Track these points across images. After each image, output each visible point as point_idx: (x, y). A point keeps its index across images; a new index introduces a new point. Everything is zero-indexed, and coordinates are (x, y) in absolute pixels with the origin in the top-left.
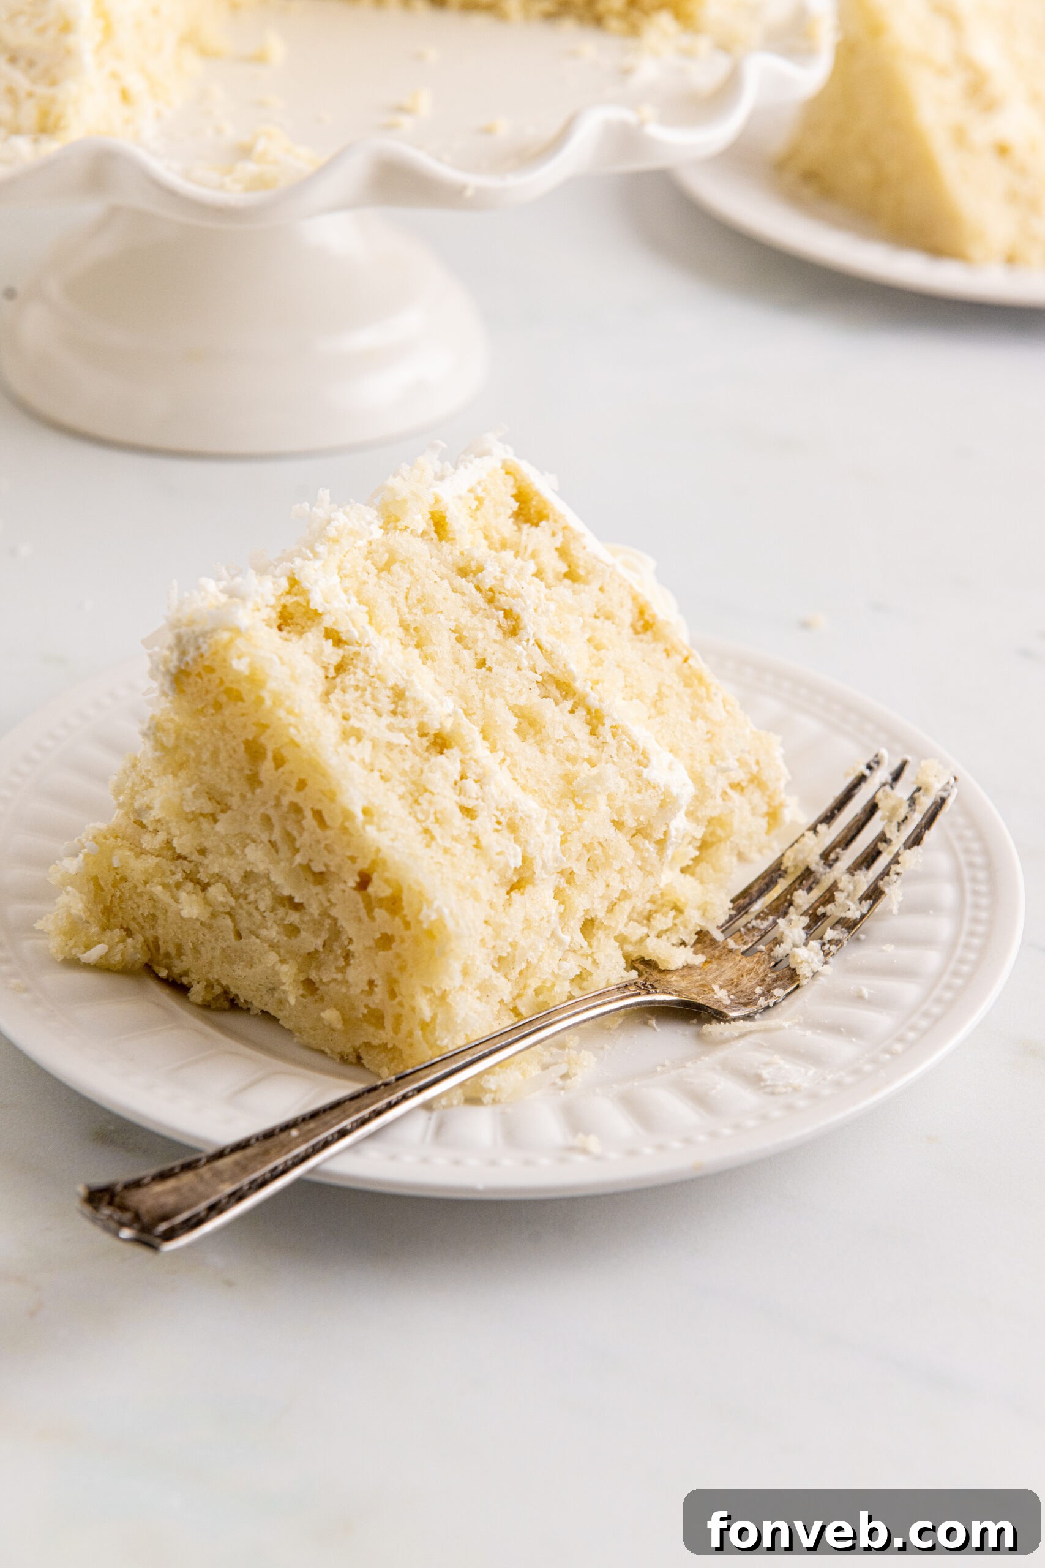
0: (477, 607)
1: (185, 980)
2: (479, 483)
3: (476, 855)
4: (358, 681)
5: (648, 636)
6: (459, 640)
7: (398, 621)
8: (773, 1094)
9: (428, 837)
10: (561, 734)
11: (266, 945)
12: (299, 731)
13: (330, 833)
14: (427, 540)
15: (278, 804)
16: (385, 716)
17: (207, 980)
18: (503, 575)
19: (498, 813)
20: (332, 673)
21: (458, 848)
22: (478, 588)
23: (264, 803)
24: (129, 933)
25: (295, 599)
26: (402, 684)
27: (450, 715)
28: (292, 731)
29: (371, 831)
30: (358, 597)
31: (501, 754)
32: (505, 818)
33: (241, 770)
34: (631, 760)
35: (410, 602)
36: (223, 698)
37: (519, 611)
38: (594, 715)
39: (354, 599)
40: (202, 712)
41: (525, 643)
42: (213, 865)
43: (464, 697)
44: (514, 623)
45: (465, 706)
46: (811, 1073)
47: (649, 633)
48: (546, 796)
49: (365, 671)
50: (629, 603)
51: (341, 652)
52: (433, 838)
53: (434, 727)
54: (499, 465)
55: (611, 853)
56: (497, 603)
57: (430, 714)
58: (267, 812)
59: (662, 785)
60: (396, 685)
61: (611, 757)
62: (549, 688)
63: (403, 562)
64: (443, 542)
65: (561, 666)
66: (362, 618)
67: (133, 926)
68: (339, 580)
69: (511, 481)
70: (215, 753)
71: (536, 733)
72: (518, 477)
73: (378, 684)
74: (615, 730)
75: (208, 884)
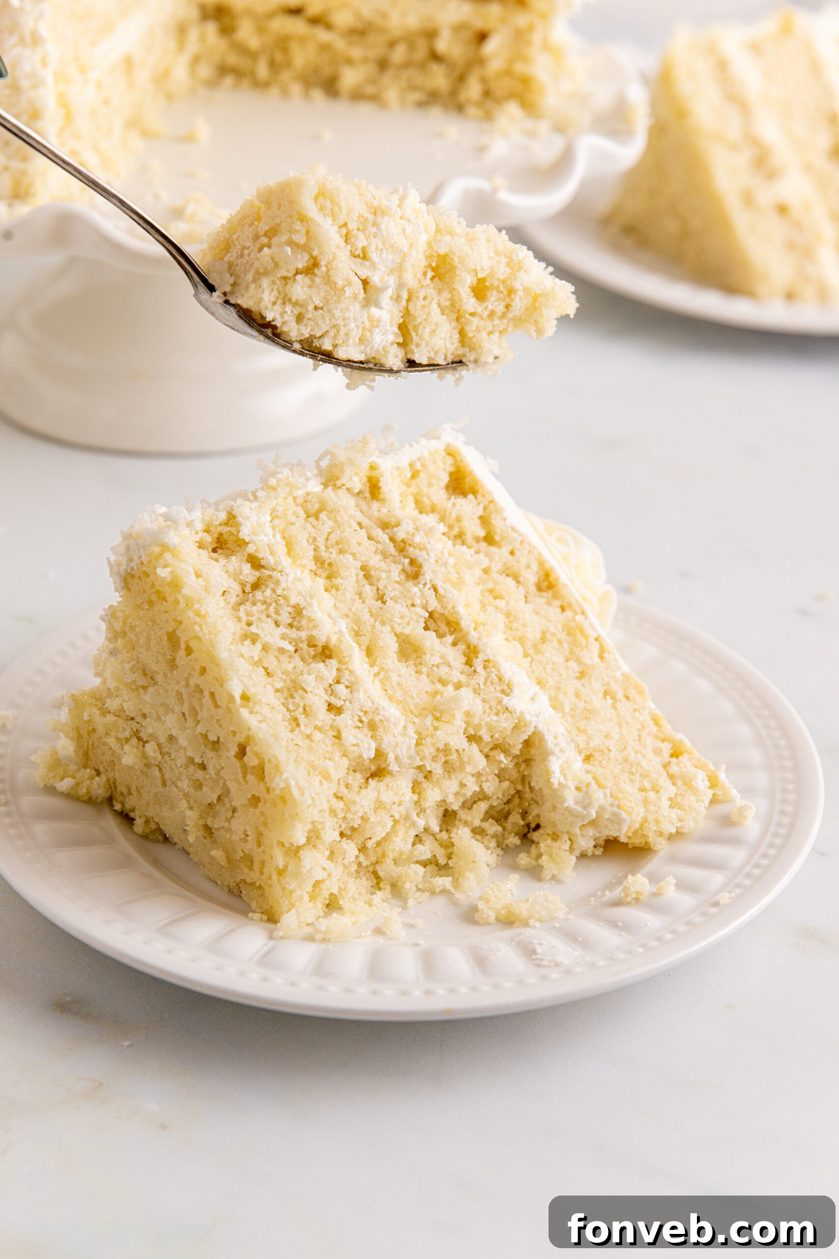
0: (389, 553)
1: (132, 815)
2: (419, 460)
3: (334, 744)
4: (267, 597)
5: (549, 594)
6: (367, 577)
7: (313, 555)
8: (539, 966)
9: (294, 724)
10: (436, 660)
11: (181, 794)
12: (202, 629)
13: (219, 711)
14: (362, 497)
15: (187, 685)
16: (281, 627)
17: (146, 816)
18: (415, 531)
19: (362, 714)
20: (248, 589)
21: (318, 735)
22: (392, 539)
23: (178, 682)
24: (98, 773)
25: (229, 529)
26: (303, 604)
27: (336, 633)
28: (197, 628)
29: (244, 712)
30: (282, 533)
31: (376, 669)
32: (367, 718)
33: (164, 655)
34: (496, 688)
35: (329, 543)
36: (154, 598)
37: (421, 560)
38: (472, 650)
39: (278, 536)
40: (139, 606)
41: (421, 586)
42: (150, 728)
43: (357, 622)
44: (416, 569)
45: (356, 628)
46: (577, 954)
47: (550, 592)
48: (409, 706)
49: (274, 591)
50: (535, 566)
51: (257, 574)
52: (298, 725)
53: (322, 640)
54: (442, 447)
55: (465, 759)
56: (405, 553)
57: (319, 630)
58: (180, 690)
59: (518, 711)
60: (298, 604)
61: (479, 684)
62: (439, 624)
63: (331, 512)
64: (374, 501)
65: (450, 607)
66: (281, 550)
67: (102, 769)
68: (270, 519)
69: (450, 461)
70: (149, 639)
71: (417, 657)
72: (458, 458)
73: (282, 601)
74: (487, 664)
75: (147, 742)
